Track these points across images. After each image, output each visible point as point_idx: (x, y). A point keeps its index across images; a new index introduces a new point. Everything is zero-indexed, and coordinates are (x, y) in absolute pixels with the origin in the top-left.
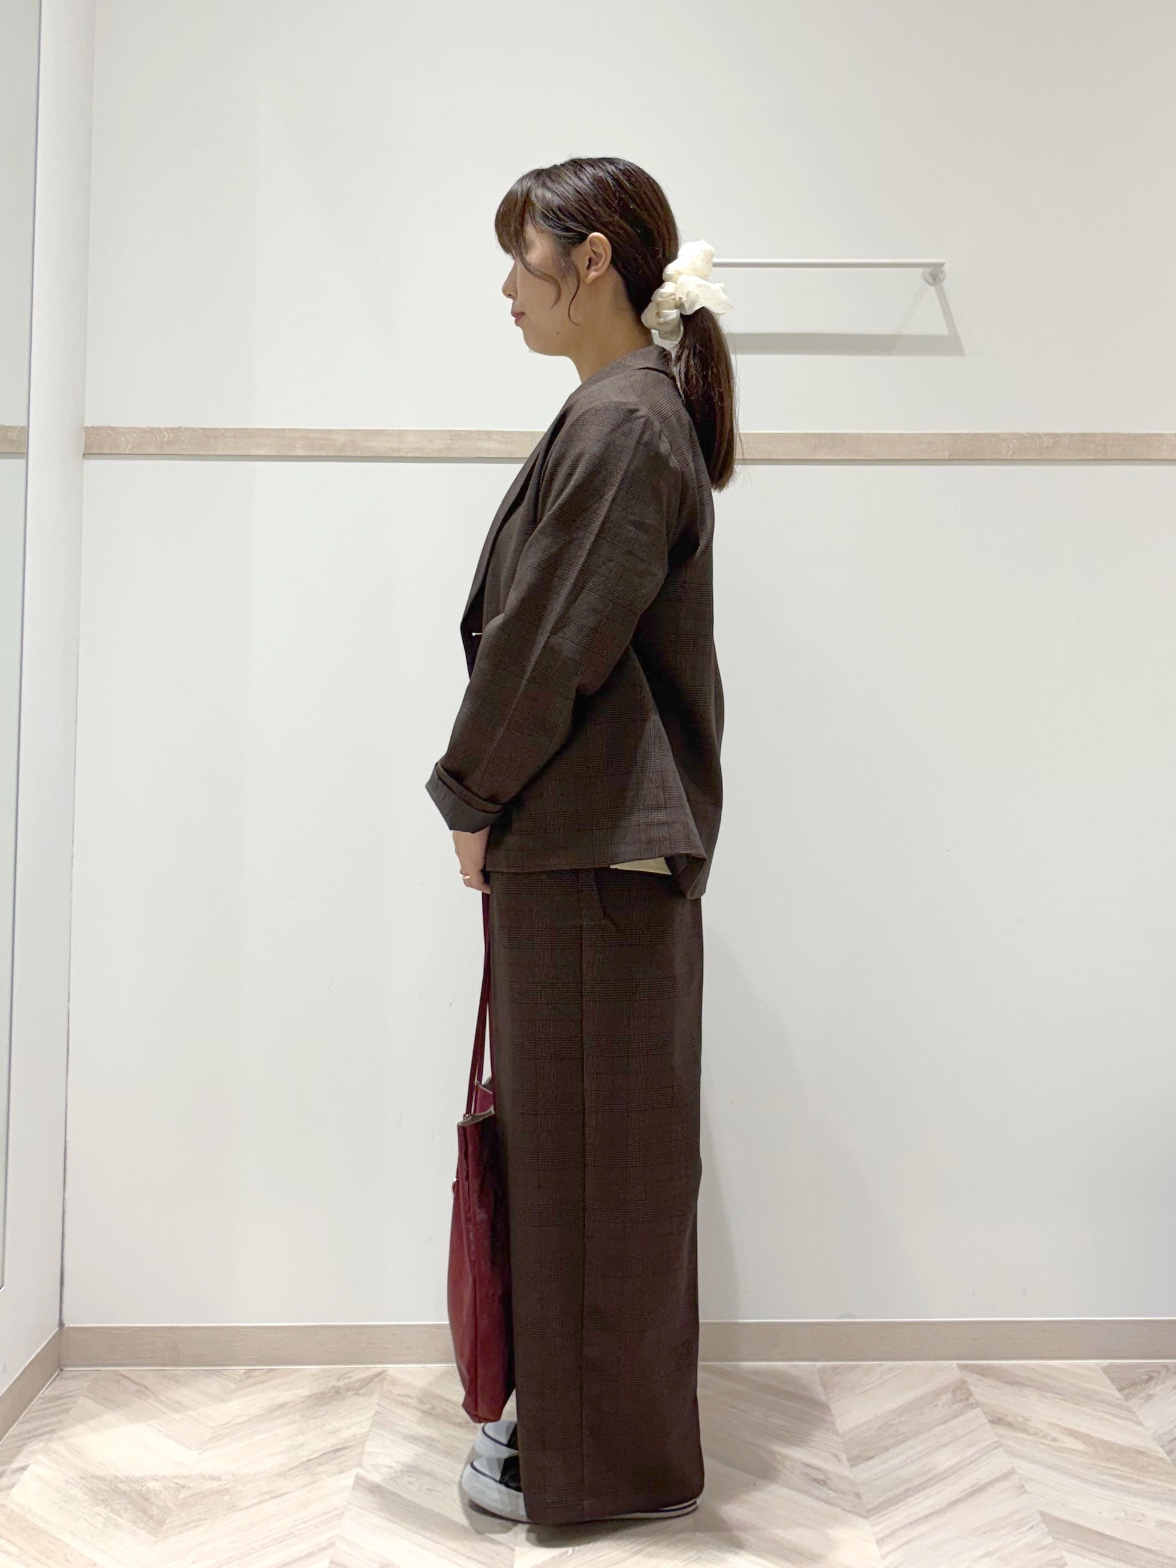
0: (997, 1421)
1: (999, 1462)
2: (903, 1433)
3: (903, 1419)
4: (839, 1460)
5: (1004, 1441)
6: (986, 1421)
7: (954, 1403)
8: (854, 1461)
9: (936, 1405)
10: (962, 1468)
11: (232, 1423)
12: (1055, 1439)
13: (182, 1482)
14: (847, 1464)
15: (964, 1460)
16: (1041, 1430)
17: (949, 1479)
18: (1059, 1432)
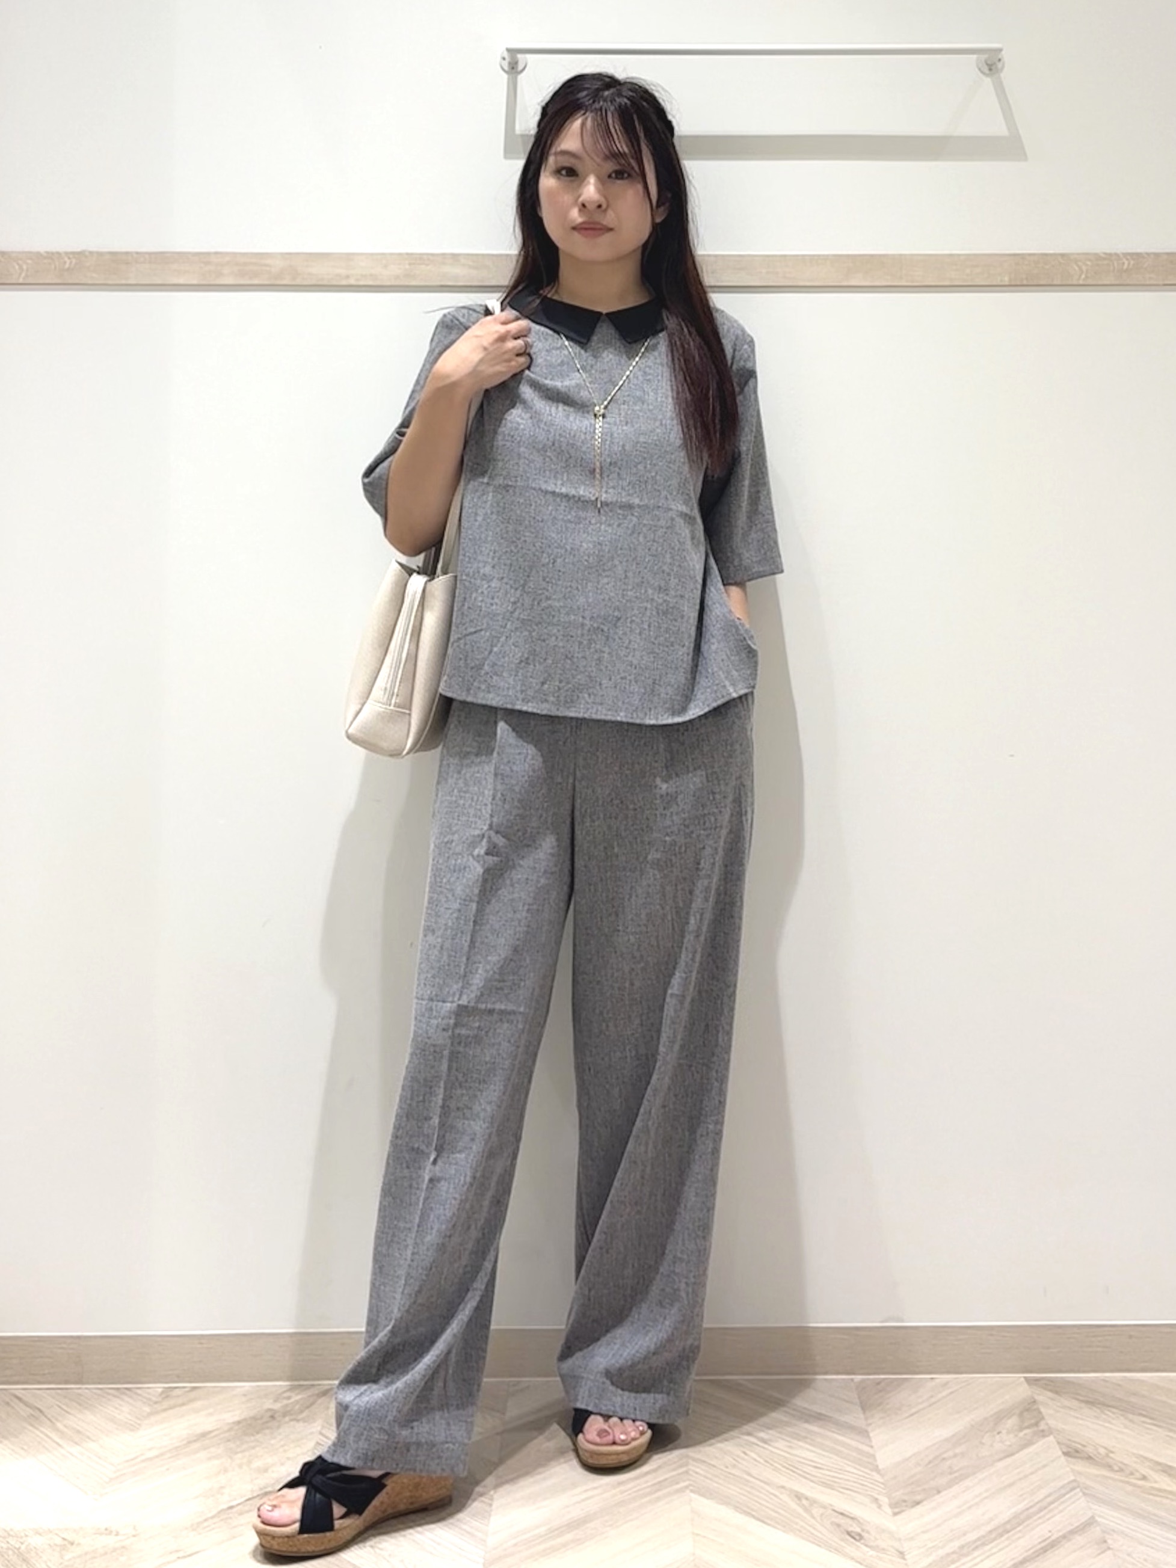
0: (1073, 1453)
1: (1077, 1508)
2: (958, 1471)
3: (958, 1450)
4: (880, 1507)
5: (1078, 1479)
6: (1060, 1453)
7: (1021, 1429)
8: (899, 1507)
9: (999, 1433)
10: (1029, 1517)
11: (138, 1460)
12: (1144, 1478)
13: (70, 1536)
14: (889, 1511)
15: (1031, 1507)
16: (1125, 1464)
17: (1013, 1532)
18: (1152, 1469)
